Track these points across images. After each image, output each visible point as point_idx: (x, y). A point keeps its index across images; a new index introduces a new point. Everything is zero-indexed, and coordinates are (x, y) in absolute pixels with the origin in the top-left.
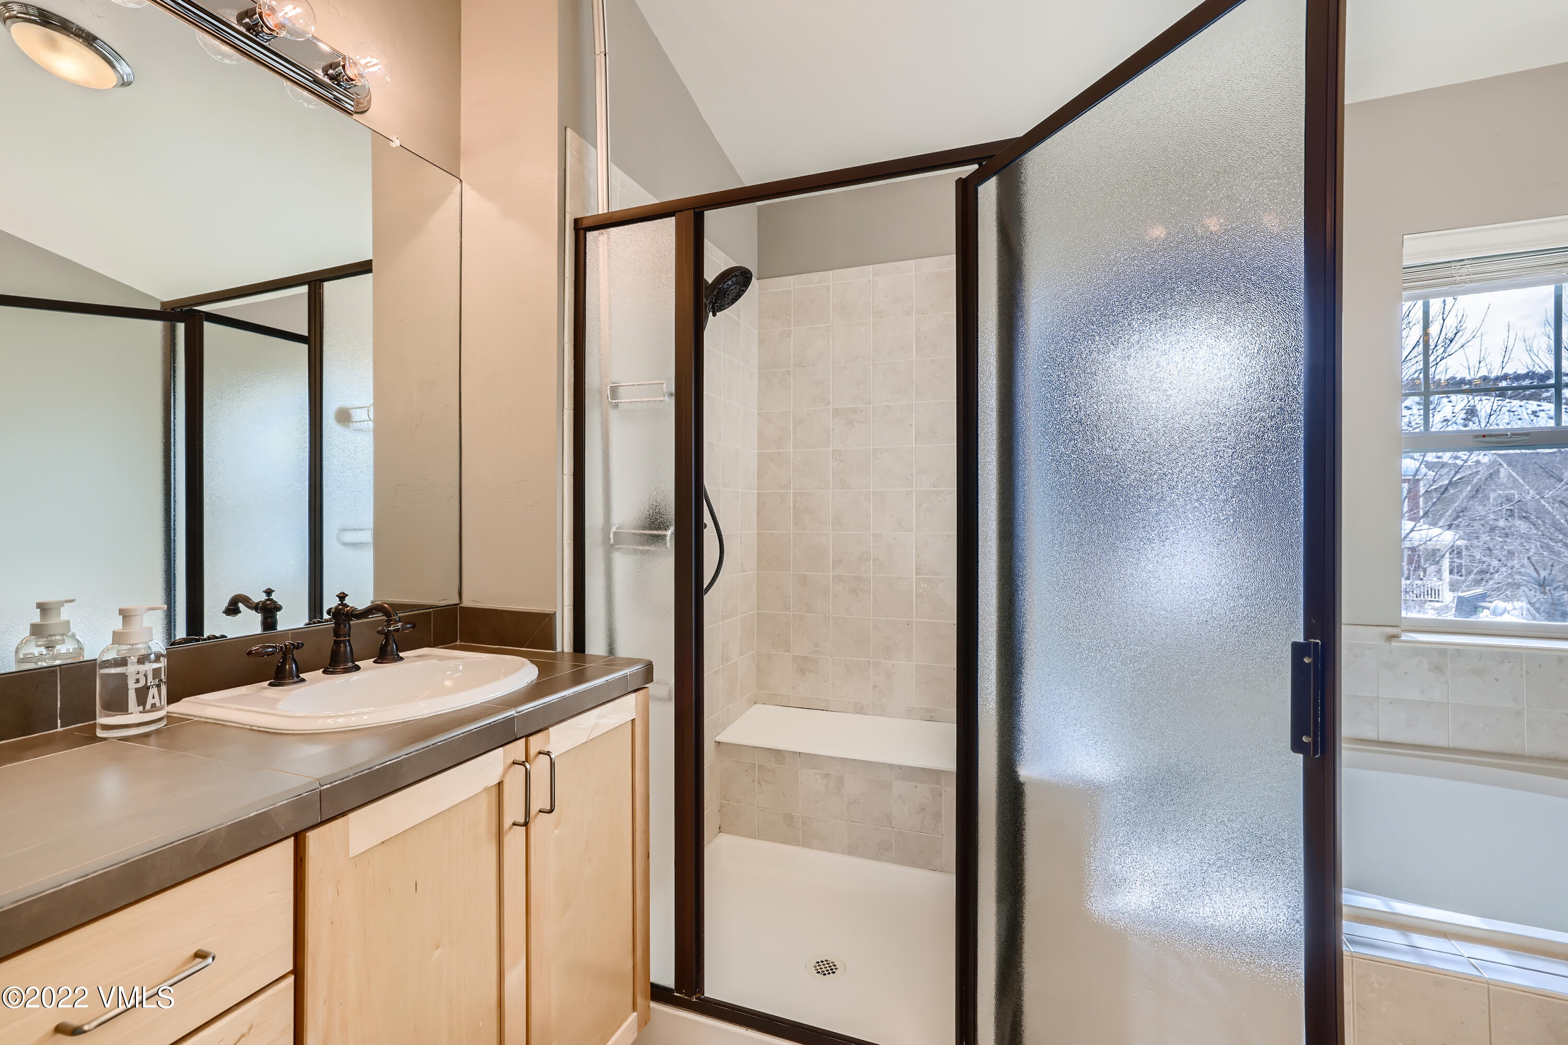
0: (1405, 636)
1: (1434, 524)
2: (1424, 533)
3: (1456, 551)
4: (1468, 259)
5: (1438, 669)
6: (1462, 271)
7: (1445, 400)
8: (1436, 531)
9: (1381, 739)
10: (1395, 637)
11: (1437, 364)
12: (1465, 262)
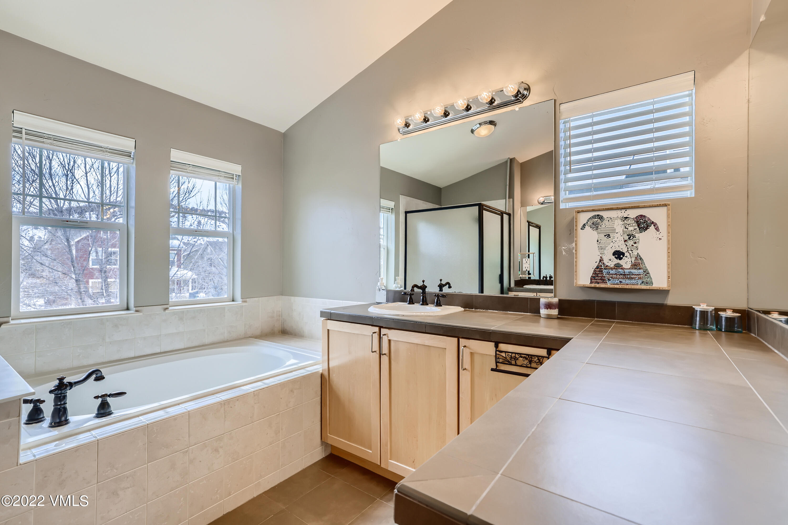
0: (170, 308)
1: (185, 268)
2: (182, 272)
3: (194, 281)
4: (191, 165)
5: (181, 319)
6: (189, 168)
7: (191, 216)
8: (186, 271)
9: (162, 352)
10: (167, 309)
11: (186, 201)
12: (191, 166)
